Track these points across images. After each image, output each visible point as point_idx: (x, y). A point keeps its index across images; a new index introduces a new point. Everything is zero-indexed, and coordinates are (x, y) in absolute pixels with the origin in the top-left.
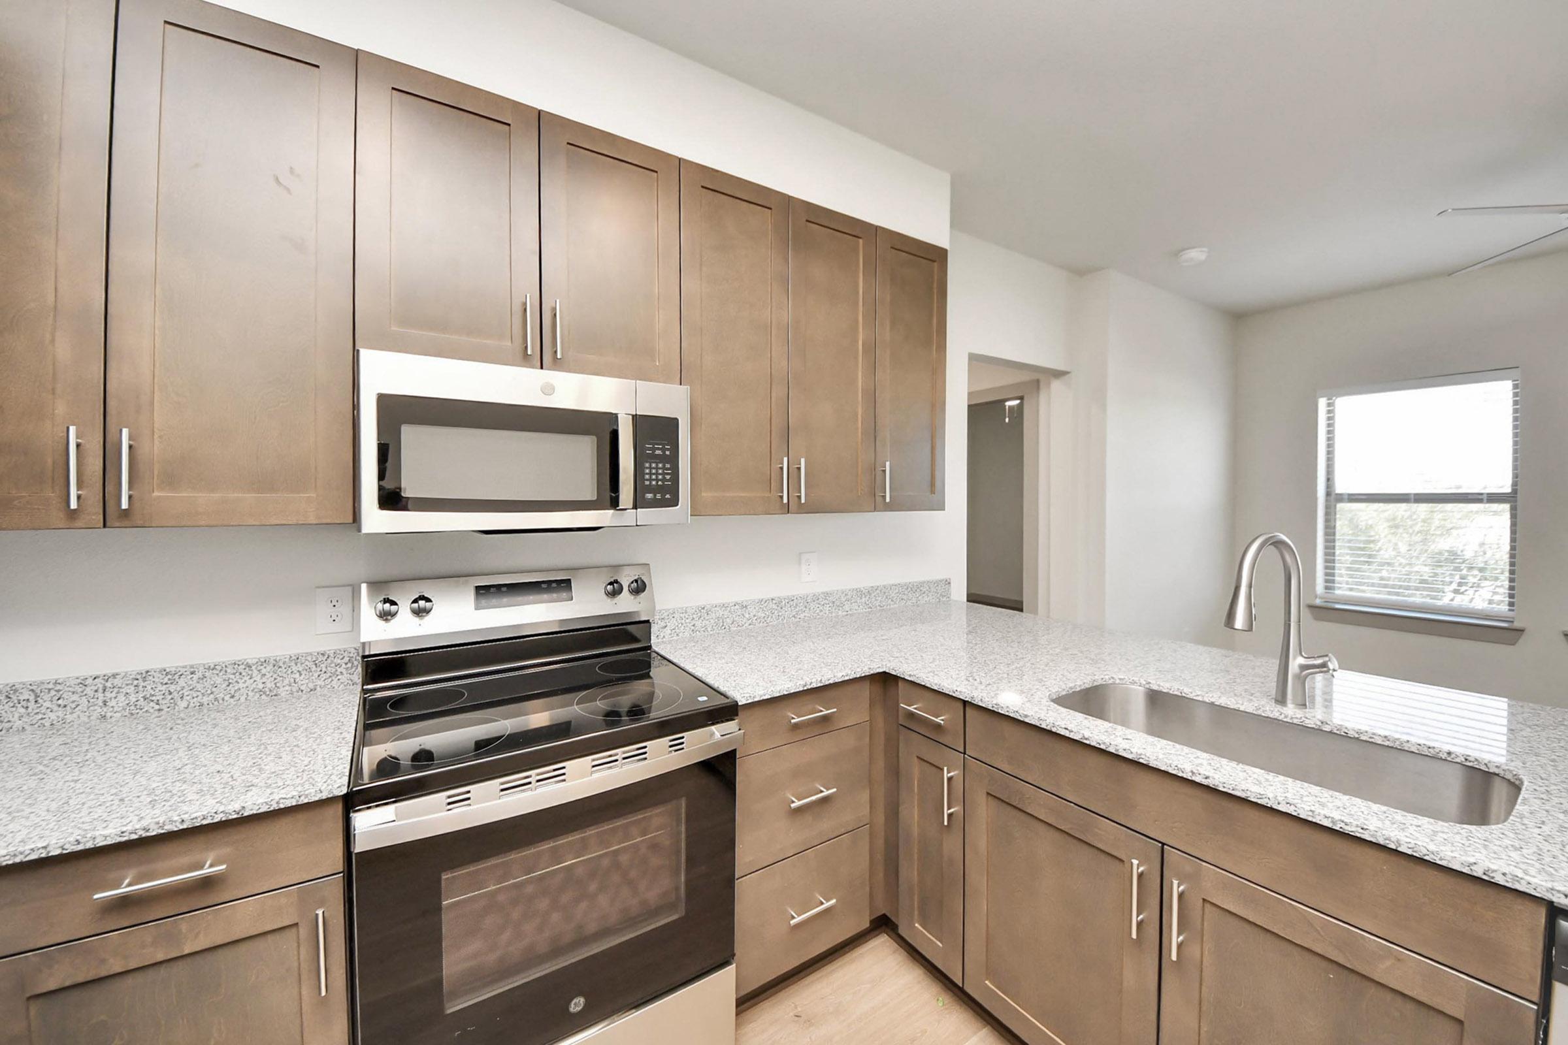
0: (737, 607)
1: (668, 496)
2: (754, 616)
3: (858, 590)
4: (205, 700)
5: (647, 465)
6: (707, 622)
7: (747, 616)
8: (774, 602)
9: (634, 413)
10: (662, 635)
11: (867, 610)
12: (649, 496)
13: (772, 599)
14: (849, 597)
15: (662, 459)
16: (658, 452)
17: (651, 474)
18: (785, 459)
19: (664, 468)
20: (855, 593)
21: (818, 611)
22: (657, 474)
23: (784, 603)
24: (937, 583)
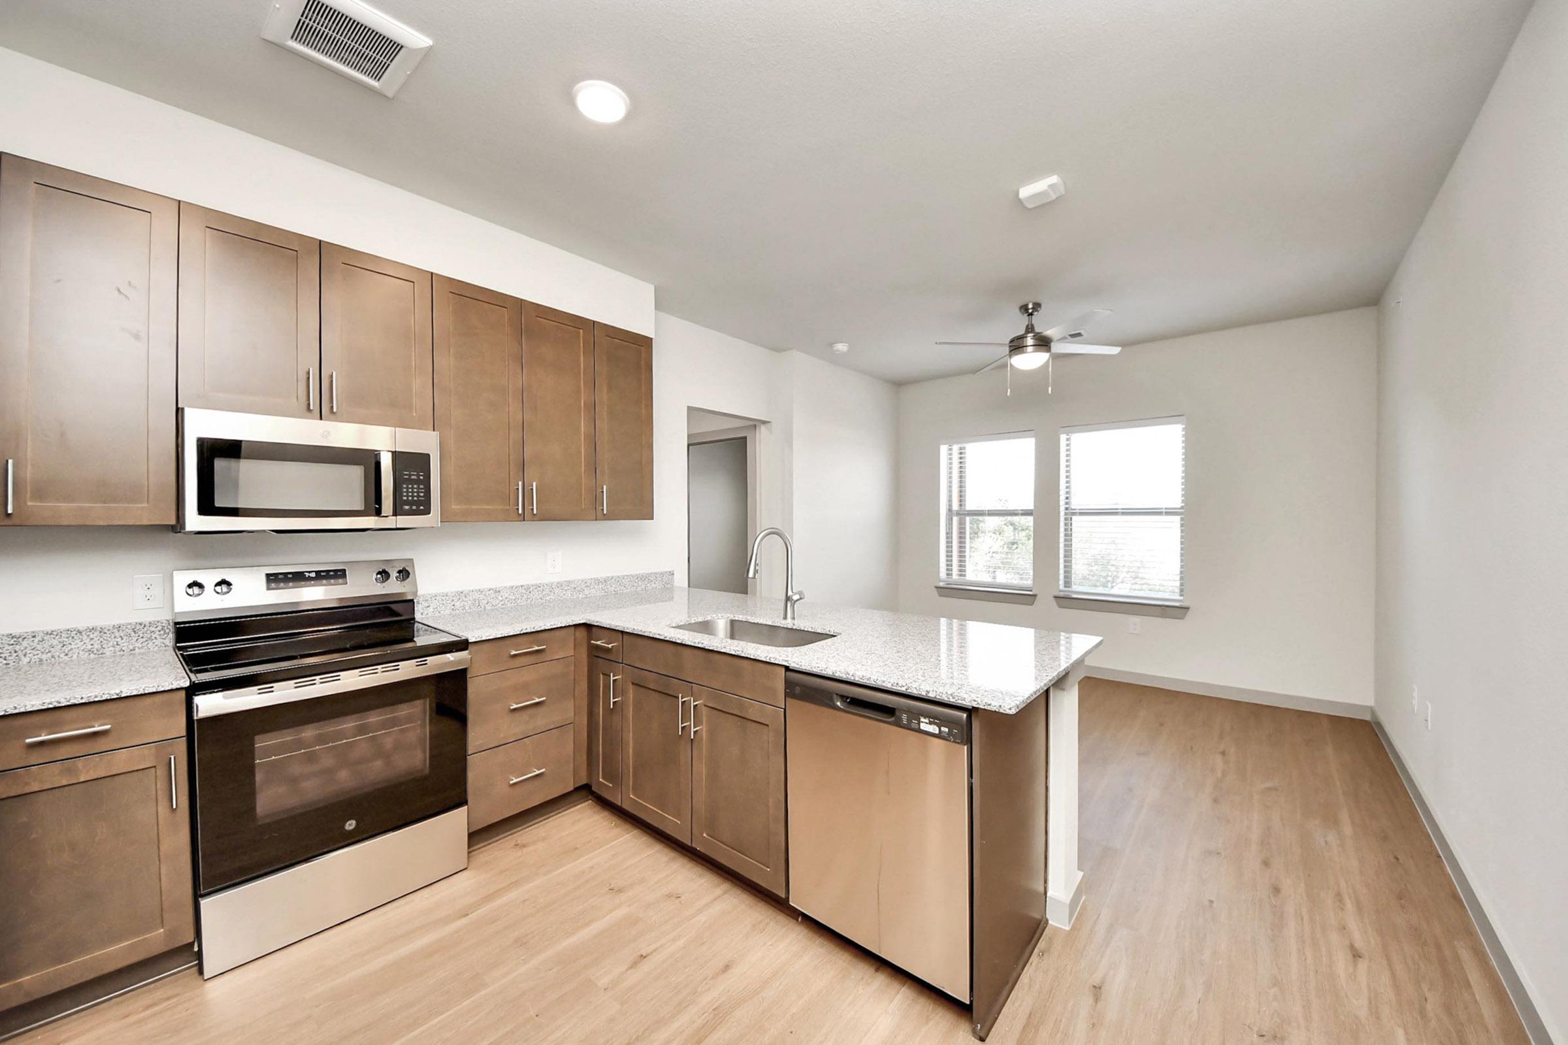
0: (491, 591)
1: (422, 508)
2: (506, 598)
3: (596, 579)
4: (44, 657)
5: (405, 486)
6: (466, 603)
7: (500, 598)
8: (523, 588)
9: (394, 450)
10: (426, 612)
11: (604, 594)
12: (407, 507)
13: (522, 586)
14: (588, 584)
15: (418, 482)
16: (413, 477)
17: (407, 492)
18: (520, 483)
19: (418, 488)
20: (593, 581)
21: (562, 594)
22: (413, 492)
23: (531, 589)
24: (662, 574)
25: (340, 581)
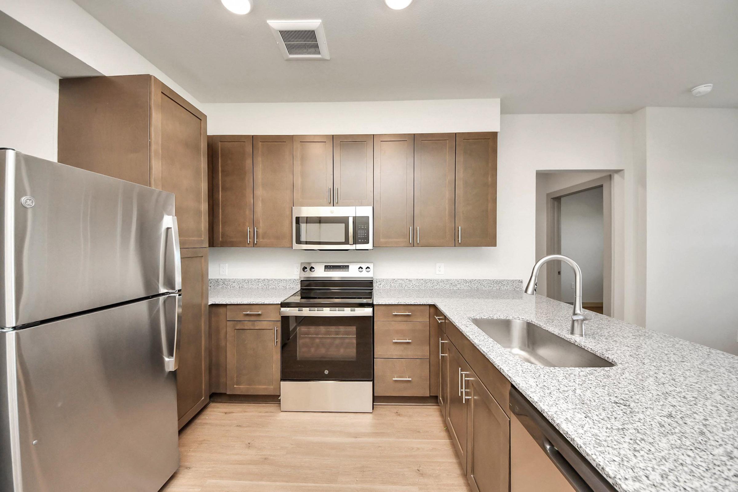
0: (407, 280)
1: (365, 240)
2: (415, 285)
3: (465, 280)
4: (274, 287)
5: (359, 231)
6: (396, 285)
7: (411, 284)
8: (423, 280)
9: (355, 216)
10: (380, 286)
12: (360, 240)
13: (422, 279)
14: (460, 282)
15: (364, 229)
16: (362, 227)
17: (360, 234)
18: (411, 227)
19: (364, 232)
20: (462, 281)
21: (443, 286)
22: (362, 234)
23: (427, 282)
24: (513, 281)
25: (347, 270)
